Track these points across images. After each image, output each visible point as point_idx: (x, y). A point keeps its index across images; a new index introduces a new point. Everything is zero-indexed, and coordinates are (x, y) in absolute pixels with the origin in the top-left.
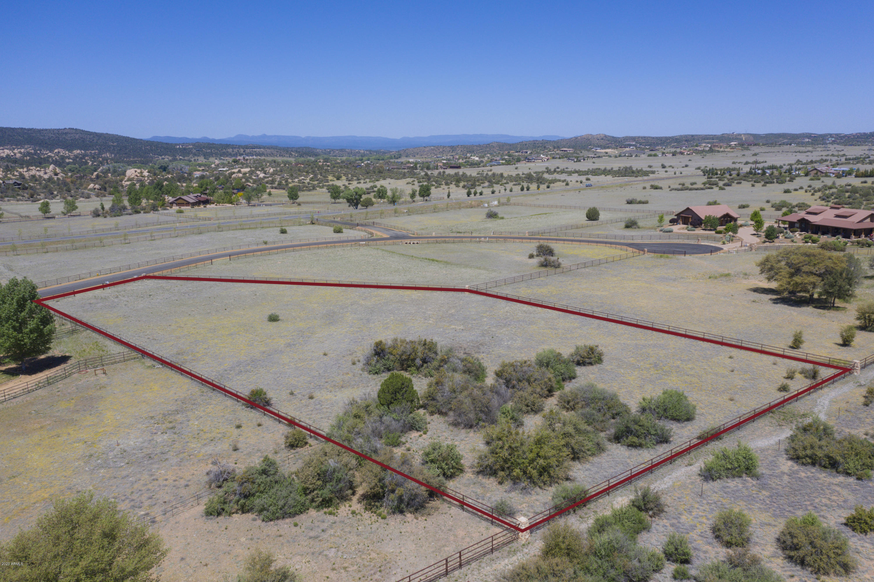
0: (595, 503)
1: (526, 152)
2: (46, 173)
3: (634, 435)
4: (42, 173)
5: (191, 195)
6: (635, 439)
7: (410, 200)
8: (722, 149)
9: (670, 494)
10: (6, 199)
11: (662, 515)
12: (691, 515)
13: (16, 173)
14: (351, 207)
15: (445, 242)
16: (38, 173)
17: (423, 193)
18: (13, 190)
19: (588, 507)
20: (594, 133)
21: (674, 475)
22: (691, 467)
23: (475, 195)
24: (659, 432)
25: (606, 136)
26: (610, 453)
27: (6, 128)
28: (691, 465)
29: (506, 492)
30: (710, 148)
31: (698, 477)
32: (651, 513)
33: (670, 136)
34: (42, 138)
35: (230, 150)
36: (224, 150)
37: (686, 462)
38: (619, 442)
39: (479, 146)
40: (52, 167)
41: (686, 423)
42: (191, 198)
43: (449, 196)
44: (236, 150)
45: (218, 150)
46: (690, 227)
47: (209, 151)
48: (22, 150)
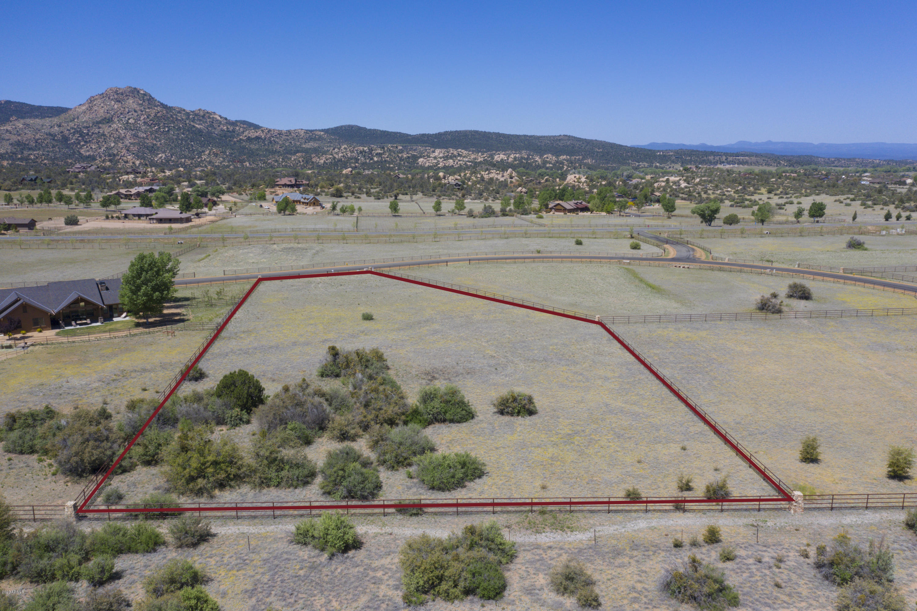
2: (503, 176)
4: (499, 177)
7: (794, 219)
13: (479, 176)
14: (704, 224)
15: (720, 270)
16: (496, 176)
17: (813, 212)
18: (452, 190)
23: (898, 219)
34: (539, 144)
35: (711, 158)
36: (705, 158)
40: (510, 170)
42: (570, 205)
43: (854, 218)
44: (717, 158)
45: (698, 157)
47: (688, 158)
48: (517, 155)
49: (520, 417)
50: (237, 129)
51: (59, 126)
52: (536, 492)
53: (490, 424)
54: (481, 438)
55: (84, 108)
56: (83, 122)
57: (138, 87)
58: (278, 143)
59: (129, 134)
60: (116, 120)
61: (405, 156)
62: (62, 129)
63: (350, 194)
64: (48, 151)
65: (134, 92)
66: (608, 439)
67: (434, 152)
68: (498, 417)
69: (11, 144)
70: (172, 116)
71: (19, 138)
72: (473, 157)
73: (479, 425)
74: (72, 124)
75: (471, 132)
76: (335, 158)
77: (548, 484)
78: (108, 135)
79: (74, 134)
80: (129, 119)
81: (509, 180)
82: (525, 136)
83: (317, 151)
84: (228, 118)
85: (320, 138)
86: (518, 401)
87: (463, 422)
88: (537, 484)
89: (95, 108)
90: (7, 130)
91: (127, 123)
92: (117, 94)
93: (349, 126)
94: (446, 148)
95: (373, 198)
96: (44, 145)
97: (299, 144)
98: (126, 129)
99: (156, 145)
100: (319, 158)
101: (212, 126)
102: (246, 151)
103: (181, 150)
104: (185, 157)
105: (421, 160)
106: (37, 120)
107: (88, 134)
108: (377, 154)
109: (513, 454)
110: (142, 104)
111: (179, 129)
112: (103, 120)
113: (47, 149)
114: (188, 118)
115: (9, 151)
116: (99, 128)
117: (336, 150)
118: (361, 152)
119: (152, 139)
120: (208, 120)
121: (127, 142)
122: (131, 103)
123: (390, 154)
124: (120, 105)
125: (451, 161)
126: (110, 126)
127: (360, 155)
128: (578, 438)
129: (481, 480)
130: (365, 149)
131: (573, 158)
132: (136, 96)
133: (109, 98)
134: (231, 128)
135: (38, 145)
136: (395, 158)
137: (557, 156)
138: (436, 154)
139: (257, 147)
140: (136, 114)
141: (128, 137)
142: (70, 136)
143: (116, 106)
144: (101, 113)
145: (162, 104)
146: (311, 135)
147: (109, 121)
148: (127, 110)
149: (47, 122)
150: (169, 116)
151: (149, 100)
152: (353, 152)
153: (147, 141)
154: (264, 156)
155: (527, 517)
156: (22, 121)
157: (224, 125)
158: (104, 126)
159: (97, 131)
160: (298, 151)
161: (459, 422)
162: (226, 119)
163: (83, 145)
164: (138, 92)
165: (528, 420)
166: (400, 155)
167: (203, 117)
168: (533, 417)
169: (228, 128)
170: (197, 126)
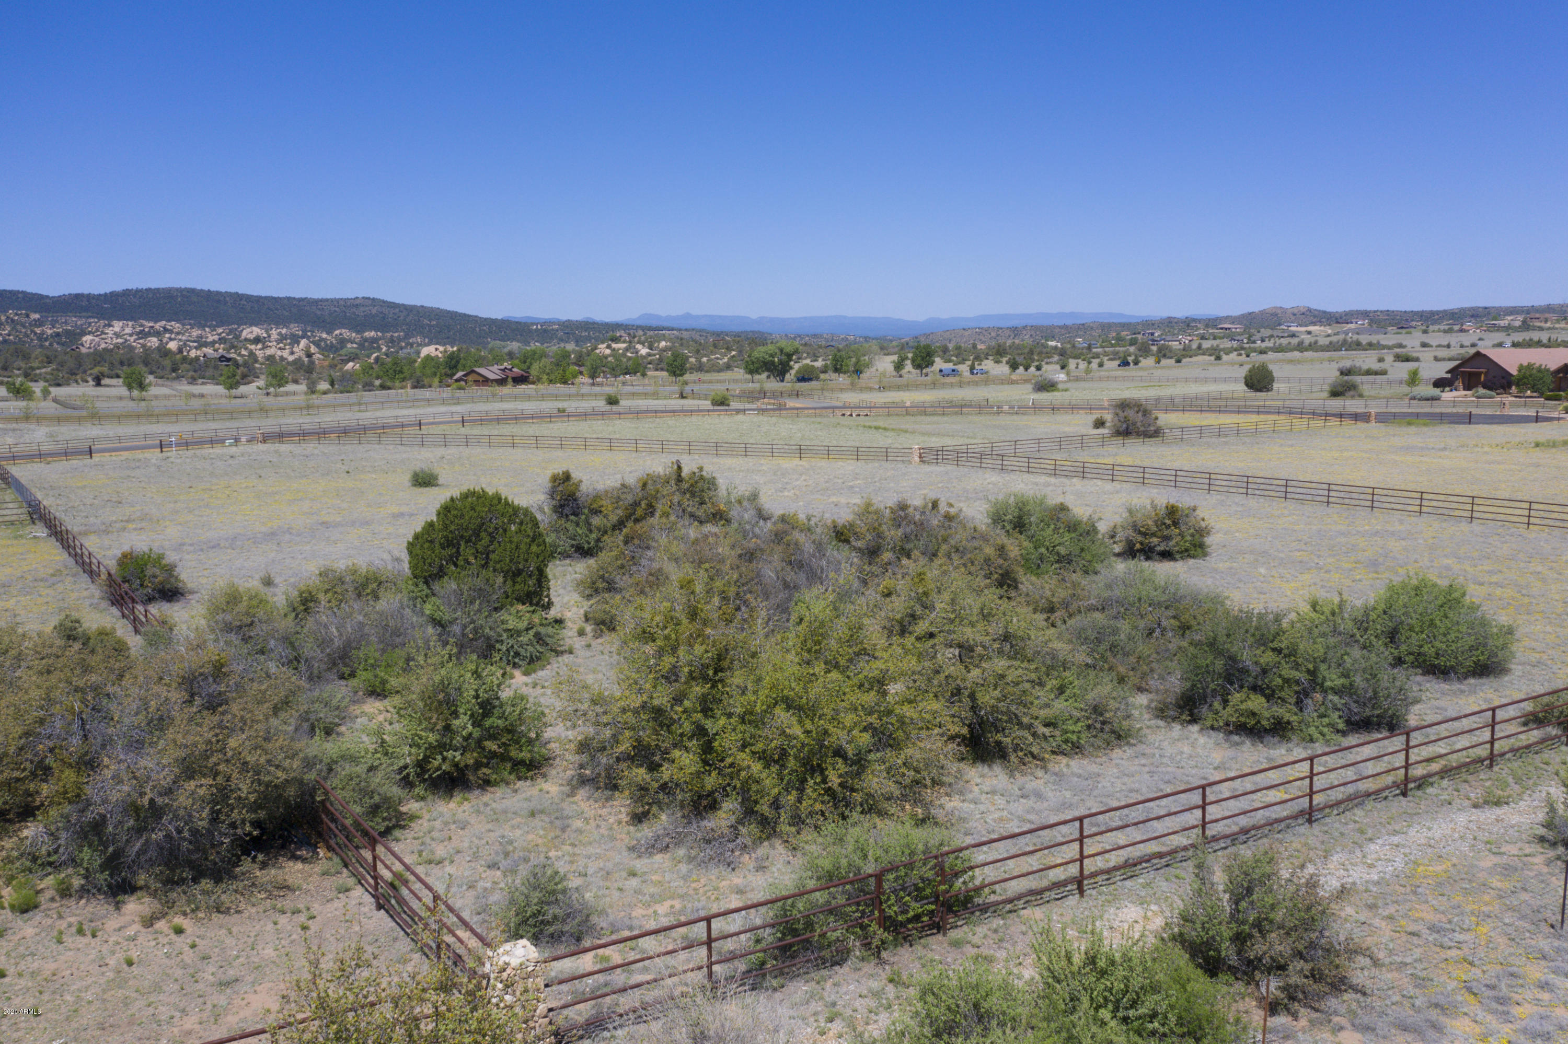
0: (998, 922)
1: (1152, 334)
2: (292, 353)
3: (1254, 688)
4: (285, 354)
5: (495, 368)
6: (1257, 703)
7: (893, 372)
8: (1549, 325)
9: (1391, 910)
10: (200, 381)
11: (1333, 1003)
12: (1506, 1017)
13: (244, 352)
14: (772, 379)
17: (919, 360)
19: (954, 934)
20: (1287, 305)
21: (1417, 834)
22: (1498, 811)
23: (1026, 369)
24: (1358, 680)
25: (1310, 310)
26: (1148, 751)
27: (266, 298)
28: (1498, 803)
29: (632, 849)
30: (1524, 322)
31: (1536, 848)
32: (1272, 986)
33: (1441, 308)
34: (319, 313)
37: (1476, 794)
38: (1194, 720)
39: (1065, 327)
40: (303, 343)
41: (1472, 681)
42: (492, 372)
46: (1482, 391)
47: (585, 334)
48: (283, 331)
61: (49, 332)
67: (110, 325)
75: (180, 290)
82: (289, 298)
94: (137, 319)
105: (87, 339)
123: (13, 329)
131: (388, 335)
136: (27, 336)
137: (360, 332)
138: (118, 328)
166: (38, 331)
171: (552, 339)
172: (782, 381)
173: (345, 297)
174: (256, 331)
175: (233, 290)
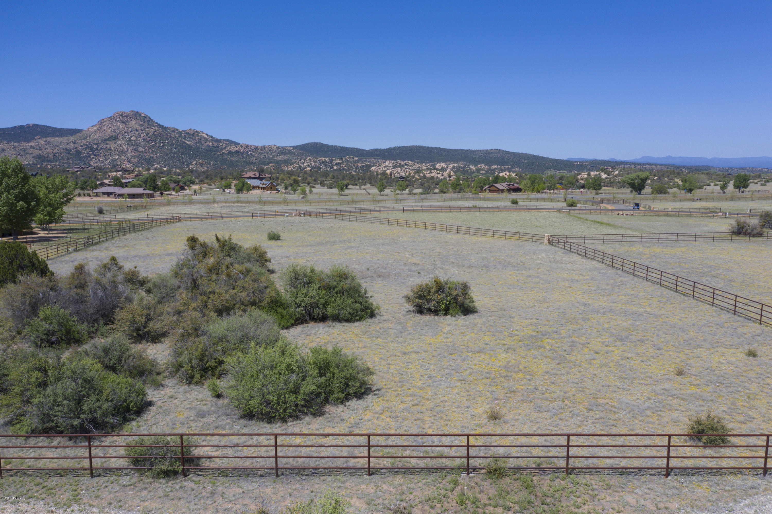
4: (439, 176)
5: (505, 184)
14: (634, 192)
16: (437, 175)
34: (474, 156)
48: (455, 165)
49: (449, 317)
50: (221, 144)
51: (74, 143)
52: (479, 425)
53: (400, 324)
54: (379, 341)
55: (95, 128)
56: (94, 140)
57: (140, 111)
58: (254, 156)
59: (130, 149)
60: (121, 137)
61: (360, 165)
62: (76, 145)
63: (306, 185)
64: (63, 163)
65: (137, 115)
66: (603, 343)
67: (384, 162)
68: (414, 317)
69: (33, 157)
70: (166, 134)
71: (40, 152)
72: (417, 166)
73: (381, 325)
74: (84, 141)
75: (416, 147)
76: (300, 167)
77: (504, 411)
78: (113, 150)
79: (86, 149)
80: (131, 137)
81: (448, 178)
82: (462, 150)
83: (287, 162)
84: (214, 136)
85: (290, 152)
86: (447, 290)
87: (354, 322)
88: (480, 411)
89: (104, 128)
90: (31, 146)
91: (130, 140)
92: (123, 117)
93: (314, 143)
94: (396, 160)
95: (326, 187)
96: (60, 158)
97: (271, 156)
98: (128, 144)
99: (152, 157)
100: (287, 167)
101: (199, 142)
102: (227, 162)
103: (173, 162)
104: (176, 167)
105: (373, 168)
106: (57, 138)
107: (97, 149)
108: (336, 164)
109: (433, 362)
110: (142, 125)
111: (172, 144)
112: (110, 138)
113: (62, 161)
114: (180, 136)
115: (31, 162)
116: (107, 144)
117: (302, 161)
118: (323, 162)
119: (149, 152)
120: (197, 138)
121: (129, 156)
122: (134, 124)
123: (347, 164)
124: (125, 125)
125: (399, 169)
126: (116, 143)
127: (322, 165)
128: (549, 340)
129: (361, 402)
130: (326, 159)
131: (503, 167)
132: (138, 118)
133: (116, 120)
134: (215, 144)
135: (56, 157)
136: (351, 167)
137: (490, 166)
138: (387, 164)
139: (236, 159)
140: (137, 133)
141: (130, 151)
142: (83, 151)
143: (121, 127)
144: (109, 132)
145: (159, 125)
146: (283, 151)
147: (114, 138)
148: (130, 129)
149: (65, 140)
150: (164, 134)
151: (148, 121)
152: (316, 162)
153: (146, 155)
154: (242, 166)
155: (456, 483)
156: (44, 139)
157: (209, 141)
158: (111, 142)
159: (104, 147)
160: (271, 163)
161: (348, 321)
162: (212, 137)
163: (93, 158)
164: (140, 115)
165: (462, 320)
166: (356, 165)
167: (193, 135)
168: (471, 317)
169: (213, 144)
170: (188, 142)
171: (584, 169)
172: (640, 194)
173: (486, 149)
174: (442, 165)
175: (438, 147)
